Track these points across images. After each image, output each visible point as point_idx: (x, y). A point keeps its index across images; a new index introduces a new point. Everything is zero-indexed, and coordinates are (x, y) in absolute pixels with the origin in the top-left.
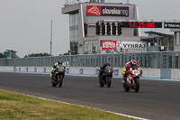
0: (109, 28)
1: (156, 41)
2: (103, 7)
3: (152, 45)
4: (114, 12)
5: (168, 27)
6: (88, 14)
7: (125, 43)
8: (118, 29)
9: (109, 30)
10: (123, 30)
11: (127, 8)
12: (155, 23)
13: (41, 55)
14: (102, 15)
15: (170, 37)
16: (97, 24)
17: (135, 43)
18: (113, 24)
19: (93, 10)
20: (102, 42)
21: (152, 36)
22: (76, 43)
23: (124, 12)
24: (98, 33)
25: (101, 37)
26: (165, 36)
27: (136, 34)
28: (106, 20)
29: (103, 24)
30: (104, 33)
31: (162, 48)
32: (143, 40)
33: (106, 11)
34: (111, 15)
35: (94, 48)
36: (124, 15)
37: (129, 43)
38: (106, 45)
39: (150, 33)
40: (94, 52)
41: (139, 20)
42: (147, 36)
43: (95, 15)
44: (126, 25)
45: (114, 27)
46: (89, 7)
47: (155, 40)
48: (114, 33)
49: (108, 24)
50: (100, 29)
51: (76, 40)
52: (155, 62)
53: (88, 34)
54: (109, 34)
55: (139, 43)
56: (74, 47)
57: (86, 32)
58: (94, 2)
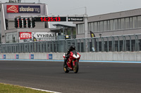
0: (25, 22)
1: (62, 32)
2: (20, 6)
3: (59, 34)
4: (28, 9)
5: (71, 21)
6: (8, 12)
7: (38, 33)
8: (32, 23)
9: (25, 24)
10: (36, 23)
11: (39, 7)
12: (61, 18)
14: (19, 12)
15: (73, 28)
16: (16, 19)
17: (46, 33)
18: (28, 19)
19: (12, 8)
20: (20, 33)
21: (59, 28)
23: (37, 9)
24: (16, 26)
25: (19, 30)
26: (69, 27)
27: (46, 26)
28: (23, 16)
29: (20, 19)
30: (21, 27)
31: (67, 37)
32: (52, 31)
33: (22, 9)
34: (26, 12)
35: (14, 38)
36: (37, 12)
37: (41, 33)
39: (57, 25)
40: (14, 41)
41: (48, 16)
42: (55, 27)
43: (13, 12)
44: (39, 19)
45: (29, 21)
46: (8, 7)
47: (61, 30)
48: (29, 26)
49: (24, 19)
50: (18, 23)
52: (62, 48)
53: (9, 28)
54: (25, 27)
55: (49, 34)
57: (7, 26)
58: (13, 2)
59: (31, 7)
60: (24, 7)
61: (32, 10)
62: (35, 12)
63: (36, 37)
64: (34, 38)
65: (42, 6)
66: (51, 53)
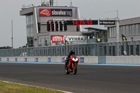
0: (57, 25)
2: (52, 10)
3: (91, 38)
4: (60, 13)
5: (102, 24)
7: (70, 37)
8: (64, 26)
9: (57, 27)
10: (68, 27)
11: (71, 10)
12: (93, 21)
13: (5, 48)
14: (51, 15)
15: (104, 31)
16: (48, 22)
17: (78, 37)
18: (60, 22)
20: (52, 36)
21: (91, 31)
22: (32, 38)
23: (69, 13)
24: (49, 30)
25: (51, 33)
26: (101, 30)
27: (78, 30)
28: (55, 19)
29: (52, 22)
30: (53, 30)
31: (99, 40)
32: (84, 34)
33: (54, 13)
34: (58, 15)
35: (46, 41)
36: (69, 16)
37: (73, 37)
38: (56, 38)
39: (89, 29)
40: (46, 45)
41: (80, 19)
42: (86, 31)
43: (45, 16)
44: (70, 23)
45: (61, 25)
46: (41, 10)
47: (93, 34)
48: (61, 30)
49: (56, 22)
50: (50, 27)
51: (32, 36)
52: (93, 51)
53: (41, 31)
54: (57, 30)
55: (81, 37)
56: (30, 41)
57: (39, 29)
58: (45, 5)
59: (63, 10)
60: (56, 10)
61: (64, 13)
62: (66, 15)
63: (68, 40)
64: (66, 41)
65: (73, 10)
66: (83, 56)
